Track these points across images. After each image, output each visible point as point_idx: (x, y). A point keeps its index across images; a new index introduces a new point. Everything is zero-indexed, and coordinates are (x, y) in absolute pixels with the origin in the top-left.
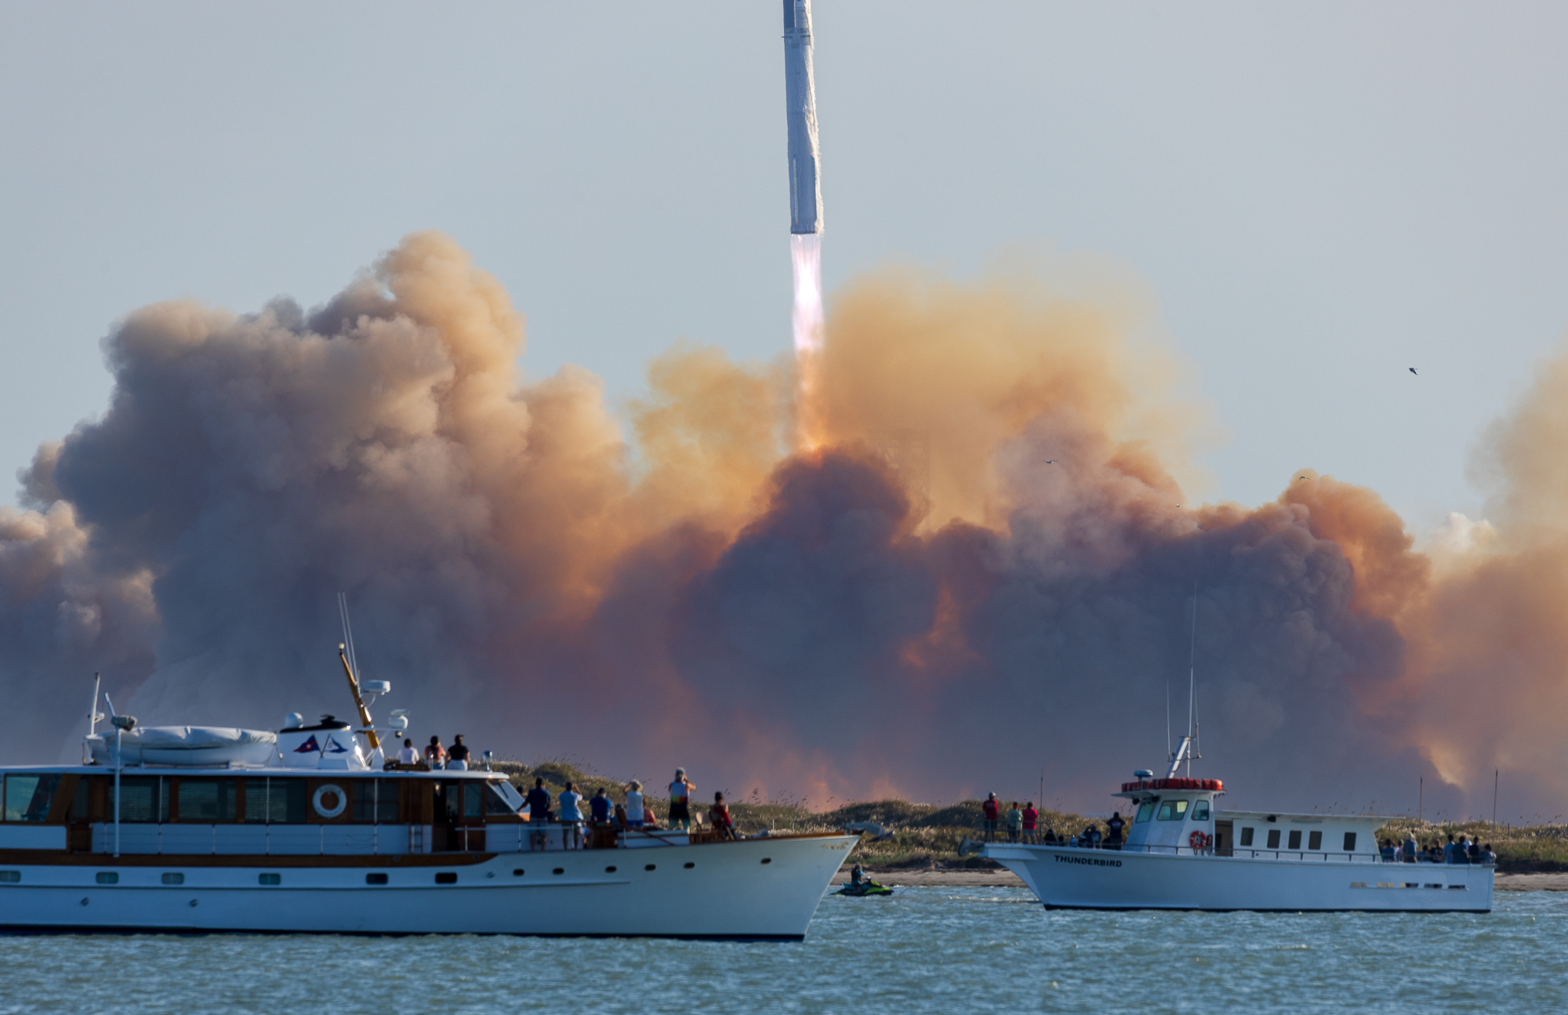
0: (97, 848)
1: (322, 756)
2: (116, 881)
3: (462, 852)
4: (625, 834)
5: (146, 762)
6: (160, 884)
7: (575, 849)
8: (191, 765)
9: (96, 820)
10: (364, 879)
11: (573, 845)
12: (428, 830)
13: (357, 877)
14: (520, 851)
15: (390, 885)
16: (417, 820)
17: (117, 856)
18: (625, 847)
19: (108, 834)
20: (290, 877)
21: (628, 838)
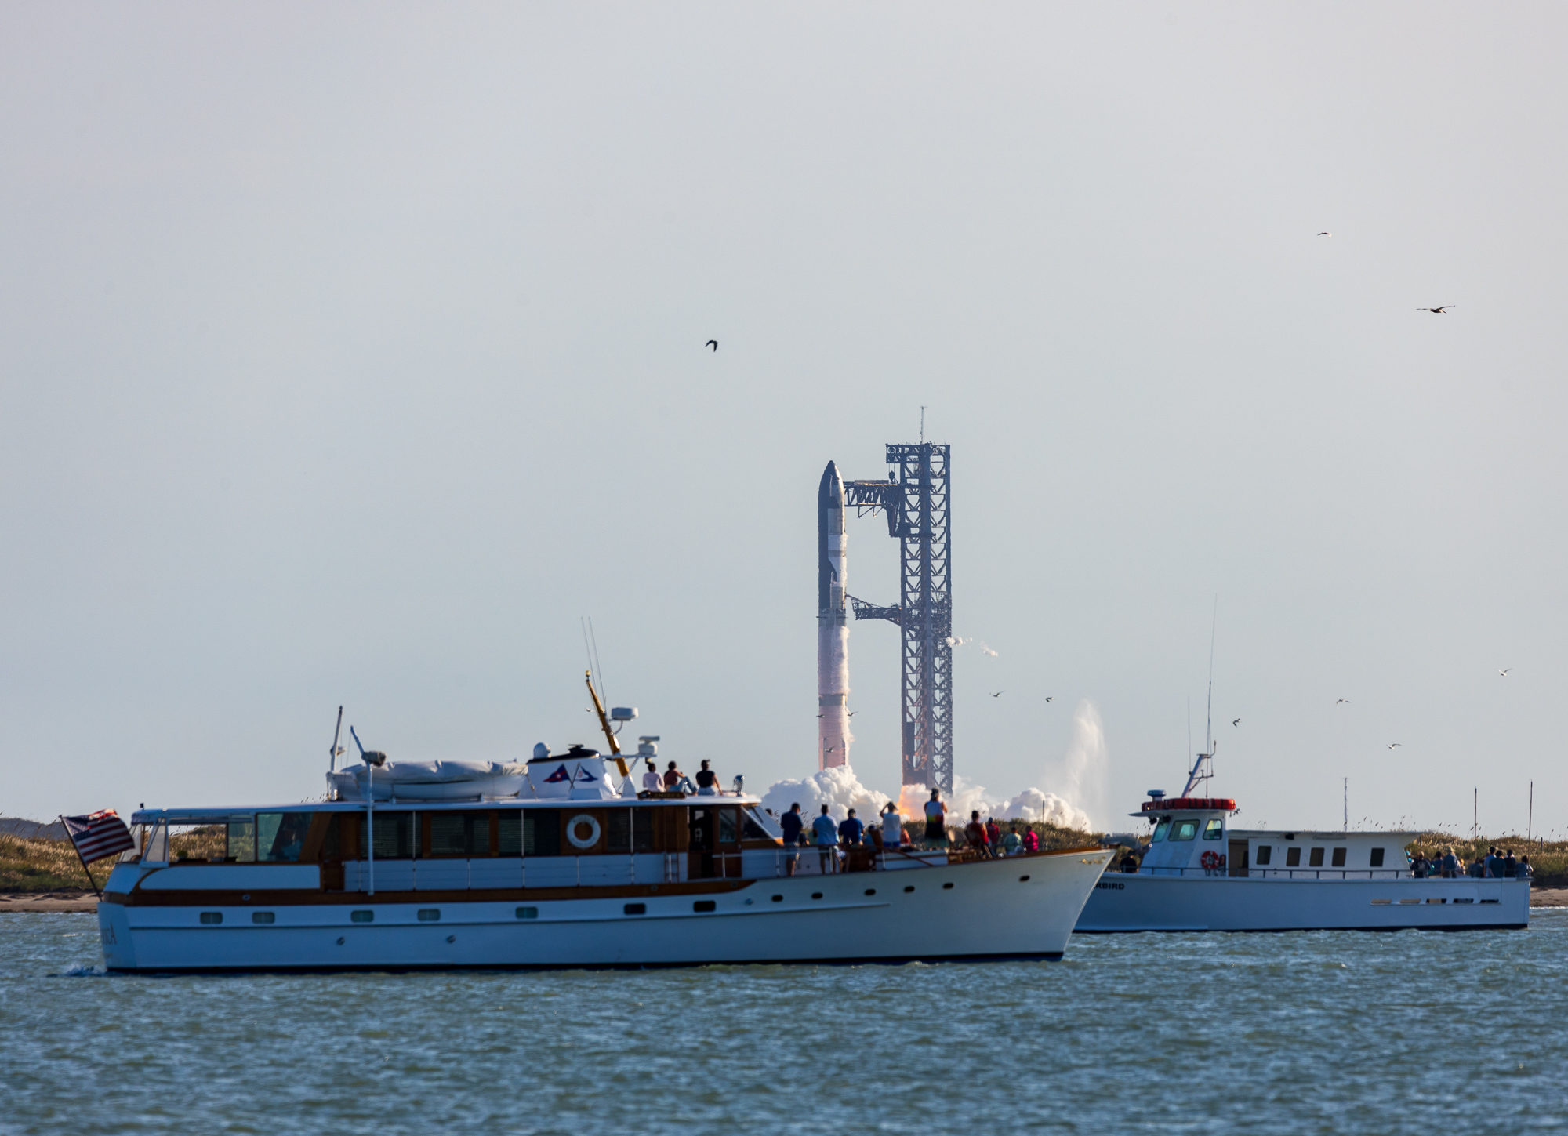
0: (350, 886)
1: (572, 786)
2: (371, 919)
3: (718, 879)
4: (883, 856)
5: (398, 798)
6: (417, 922)
7: (833, 873)
8: (442, 799)
9: (349, 858)
10: (622, 910)
11: (832, 869)
12: (684, 857)
13: (614, 908)
14: (778, 877)
15: (648, 914)
16: (673, 849)
17: (371, 893)
18: (884, 870)
19: (362, 872)
20: (548, 910)
21: (886, 860)
